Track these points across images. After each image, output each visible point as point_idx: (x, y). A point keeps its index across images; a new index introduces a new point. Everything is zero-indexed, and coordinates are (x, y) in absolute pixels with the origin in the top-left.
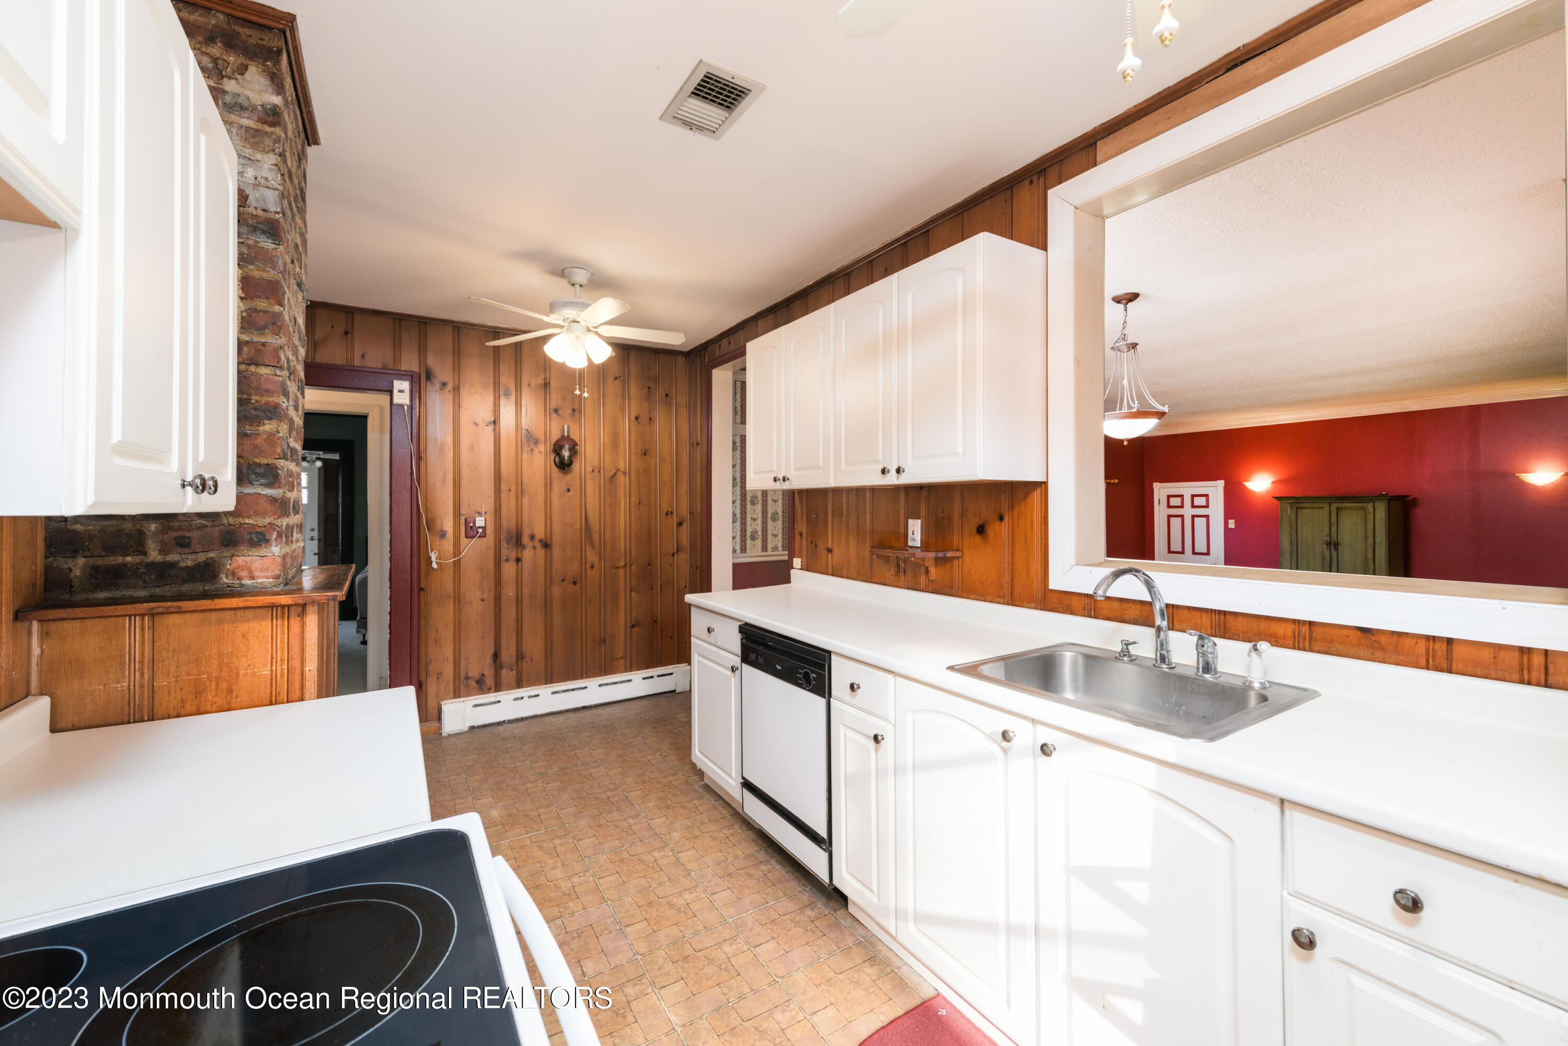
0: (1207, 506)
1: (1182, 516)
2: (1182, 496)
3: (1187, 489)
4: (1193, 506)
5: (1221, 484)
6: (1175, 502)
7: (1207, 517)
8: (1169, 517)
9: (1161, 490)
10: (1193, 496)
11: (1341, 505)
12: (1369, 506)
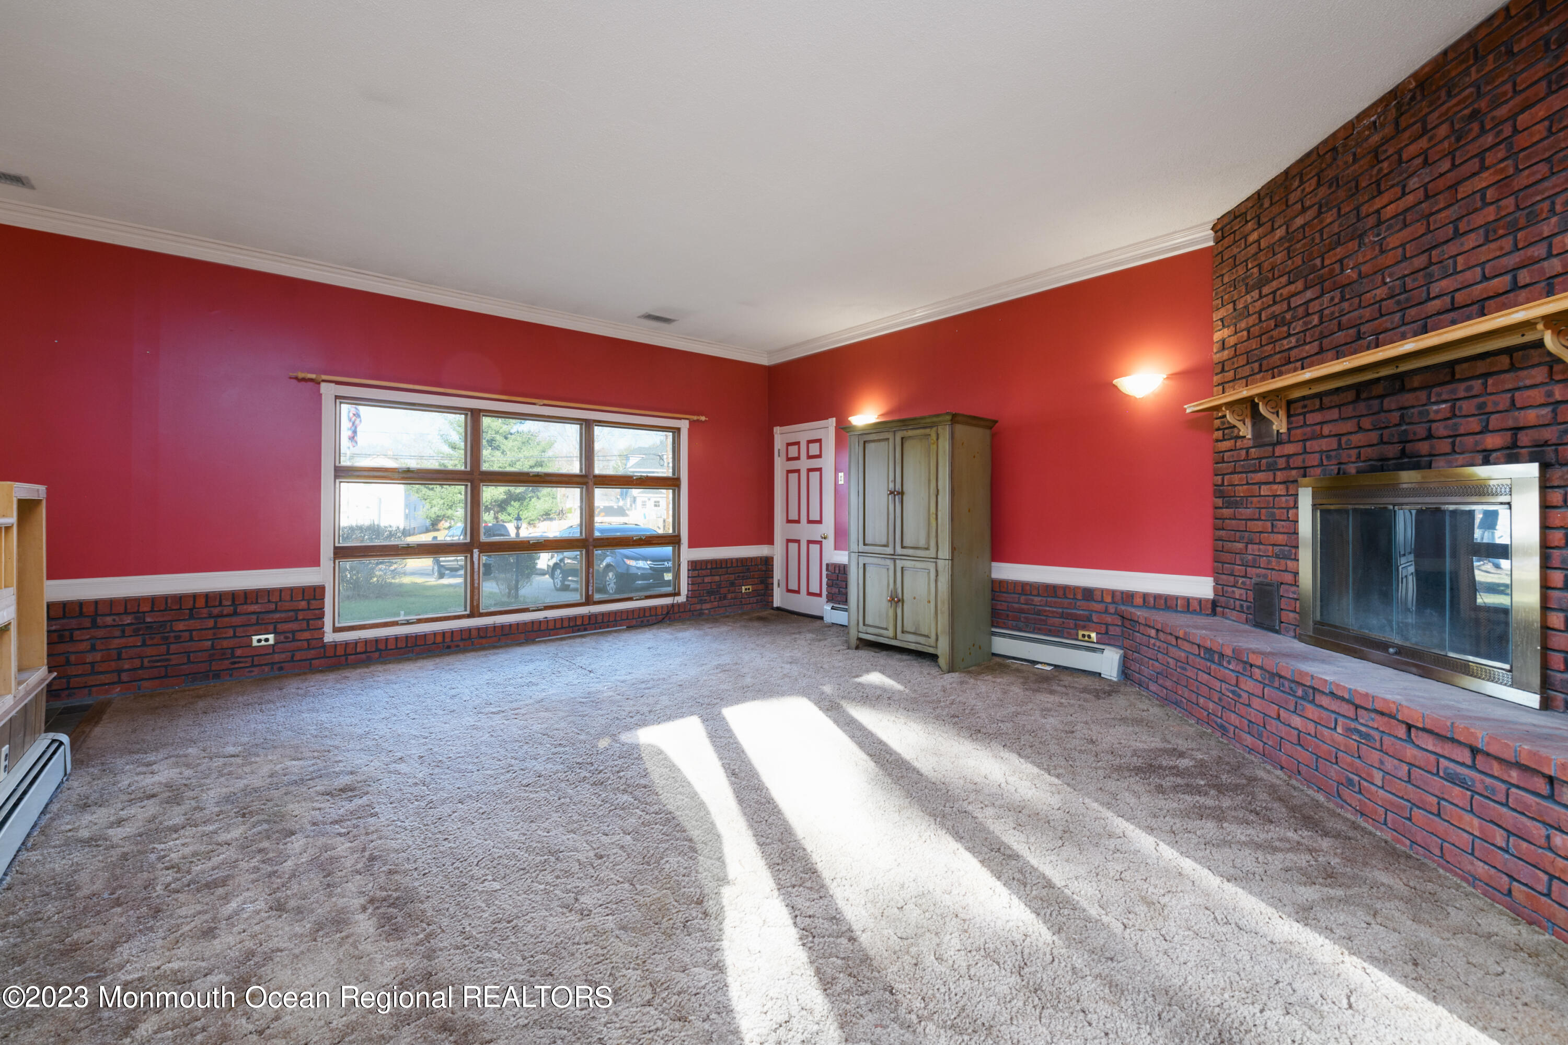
0: (819, 456)
1: (798, 471)
2: (798, 443)
3: (803, 431)
4: (810, 457)
5: (832, 422)
6: (793, 451)
7: (820, 470)
8: (789, 472)
9: (781, 436)
10: (809, 442)
11: (905, 434)
12: (933, 432)
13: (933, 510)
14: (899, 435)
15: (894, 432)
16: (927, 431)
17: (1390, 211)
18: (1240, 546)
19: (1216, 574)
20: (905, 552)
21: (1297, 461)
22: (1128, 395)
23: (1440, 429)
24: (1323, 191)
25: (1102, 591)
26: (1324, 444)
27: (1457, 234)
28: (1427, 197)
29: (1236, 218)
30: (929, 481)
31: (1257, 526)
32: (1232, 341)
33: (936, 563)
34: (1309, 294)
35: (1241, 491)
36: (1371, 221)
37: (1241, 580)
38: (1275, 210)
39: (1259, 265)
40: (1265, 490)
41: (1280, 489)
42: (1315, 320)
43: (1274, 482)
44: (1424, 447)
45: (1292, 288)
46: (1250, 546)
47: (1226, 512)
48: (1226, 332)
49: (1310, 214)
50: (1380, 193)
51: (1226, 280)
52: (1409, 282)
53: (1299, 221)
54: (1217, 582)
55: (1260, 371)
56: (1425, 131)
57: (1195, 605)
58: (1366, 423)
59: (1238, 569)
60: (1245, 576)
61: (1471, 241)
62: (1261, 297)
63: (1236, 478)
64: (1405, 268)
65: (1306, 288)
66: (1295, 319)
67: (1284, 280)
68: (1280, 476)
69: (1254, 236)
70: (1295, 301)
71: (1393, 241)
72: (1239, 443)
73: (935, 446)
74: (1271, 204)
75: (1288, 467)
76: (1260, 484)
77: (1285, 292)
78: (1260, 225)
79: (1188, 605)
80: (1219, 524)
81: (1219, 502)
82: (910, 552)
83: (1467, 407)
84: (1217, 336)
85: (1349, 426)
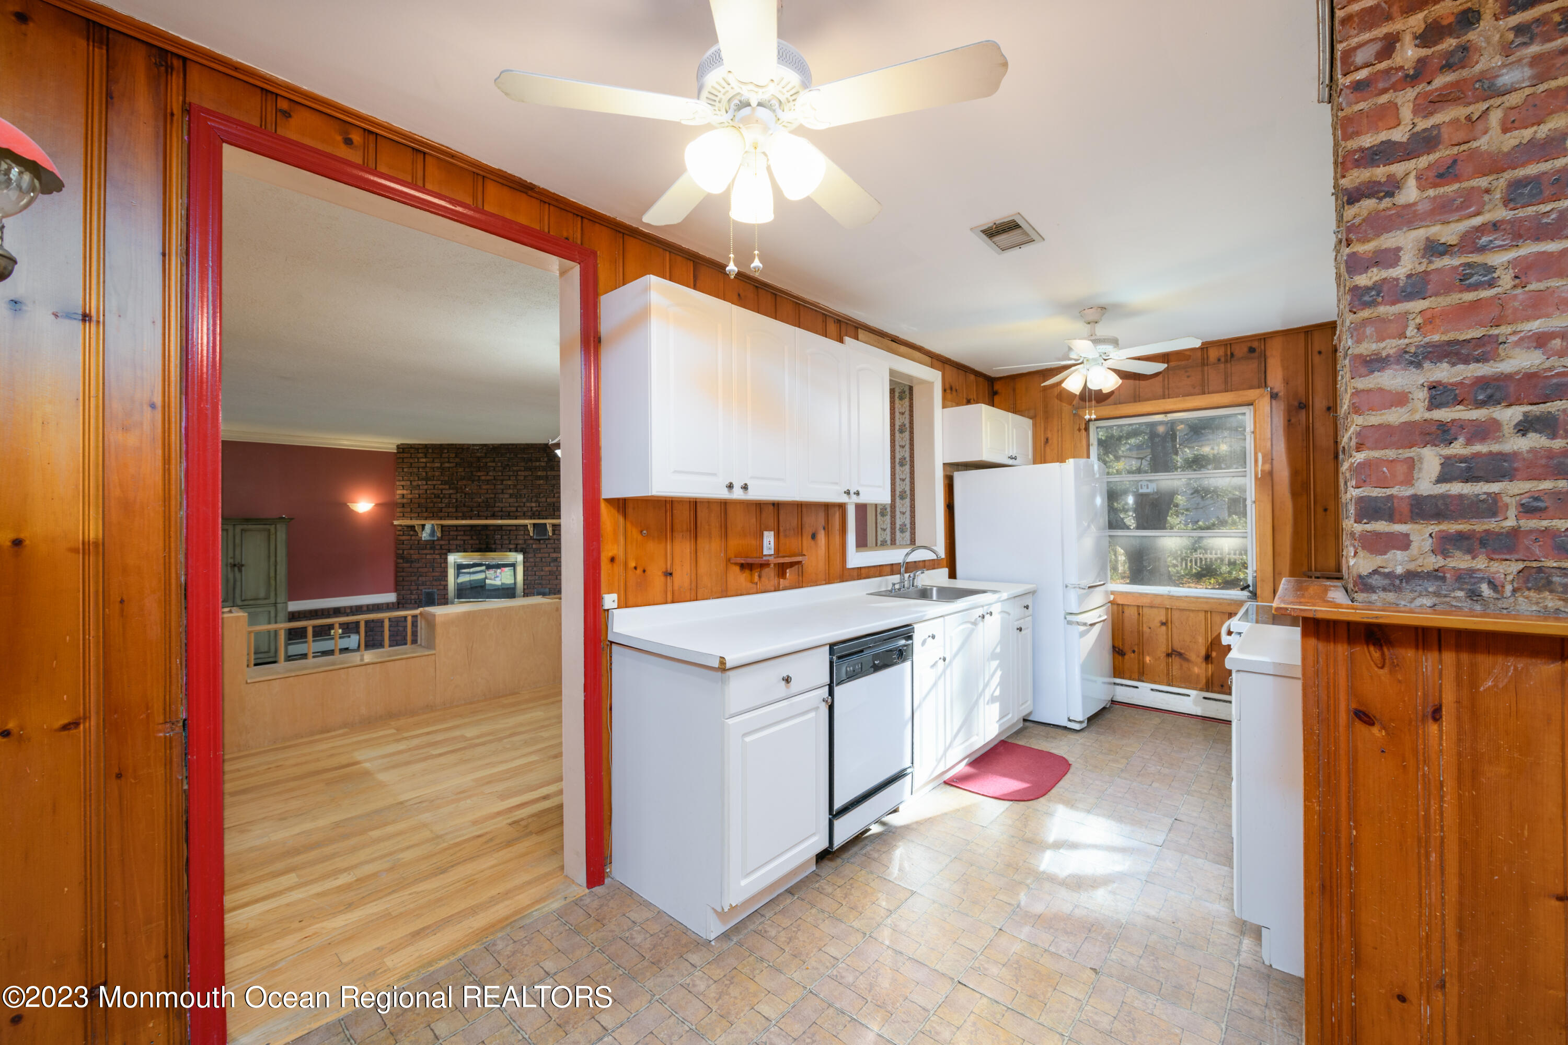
11: (245, 527)
12: (272, 528)
13: (272, 574)
14: (238, 528)
15: (234, 525)
16: (268, 527)
17: (483, 478)
18: (415, 578)
19: (396, 590)
20: (246, 603)
21: (447, 547)
22: (353, 511)
23: (498, 542)
24: (457, 460)
25: (345, 608)
26: (458, 542)
27: (502, 493)
28: (495, 479)
29: (411, 448)
30: (269, 557)
31: (426, 570)
32: (410, 496)
33: (276, 606)
34: (451, 491)
35: (415, 557)
36: (477, 478)
37: (415, 592)
38: (435, 456)
39: (426, 473)
40: (428, 557)
41: (438, 557)
42: (454, 501)
43: (434, 554)
44: (494, 546)
45: (444, 487)
46: (420, 578)
47: (405, 565)
48: (405, 492)
49: (451, 465)
50: (479, 471)
51: (405, 470)
52: (489, 500)
53: (447, 465)
54: (398, 595)
55: (426, 511)
56: (494, 461)
57: (391, 606)
58: (475, 538)
59: (412, 587)
60: (418, 589)
61: (506, 496)
62: (427, 484)
63: (412, 552)
64: (488, 496)
65: (450, 489)
66: (444, 497)
67: (439, 482)
68: (437, 552)
69: (424, 460)
70: (444, 492)
71: (484, 487)
72: (413, 538)
73: (274, 536)
74: (433, 453)
75: (441, 548)
76: (426, 554)
77: (441, 487)
78: (426, 457)
79: (388, 607)
80: (398, 570)
81: (401, 561)
82: (251, 602)
83: (505, 537)
84: (399, 492)
85: (468, 538)
